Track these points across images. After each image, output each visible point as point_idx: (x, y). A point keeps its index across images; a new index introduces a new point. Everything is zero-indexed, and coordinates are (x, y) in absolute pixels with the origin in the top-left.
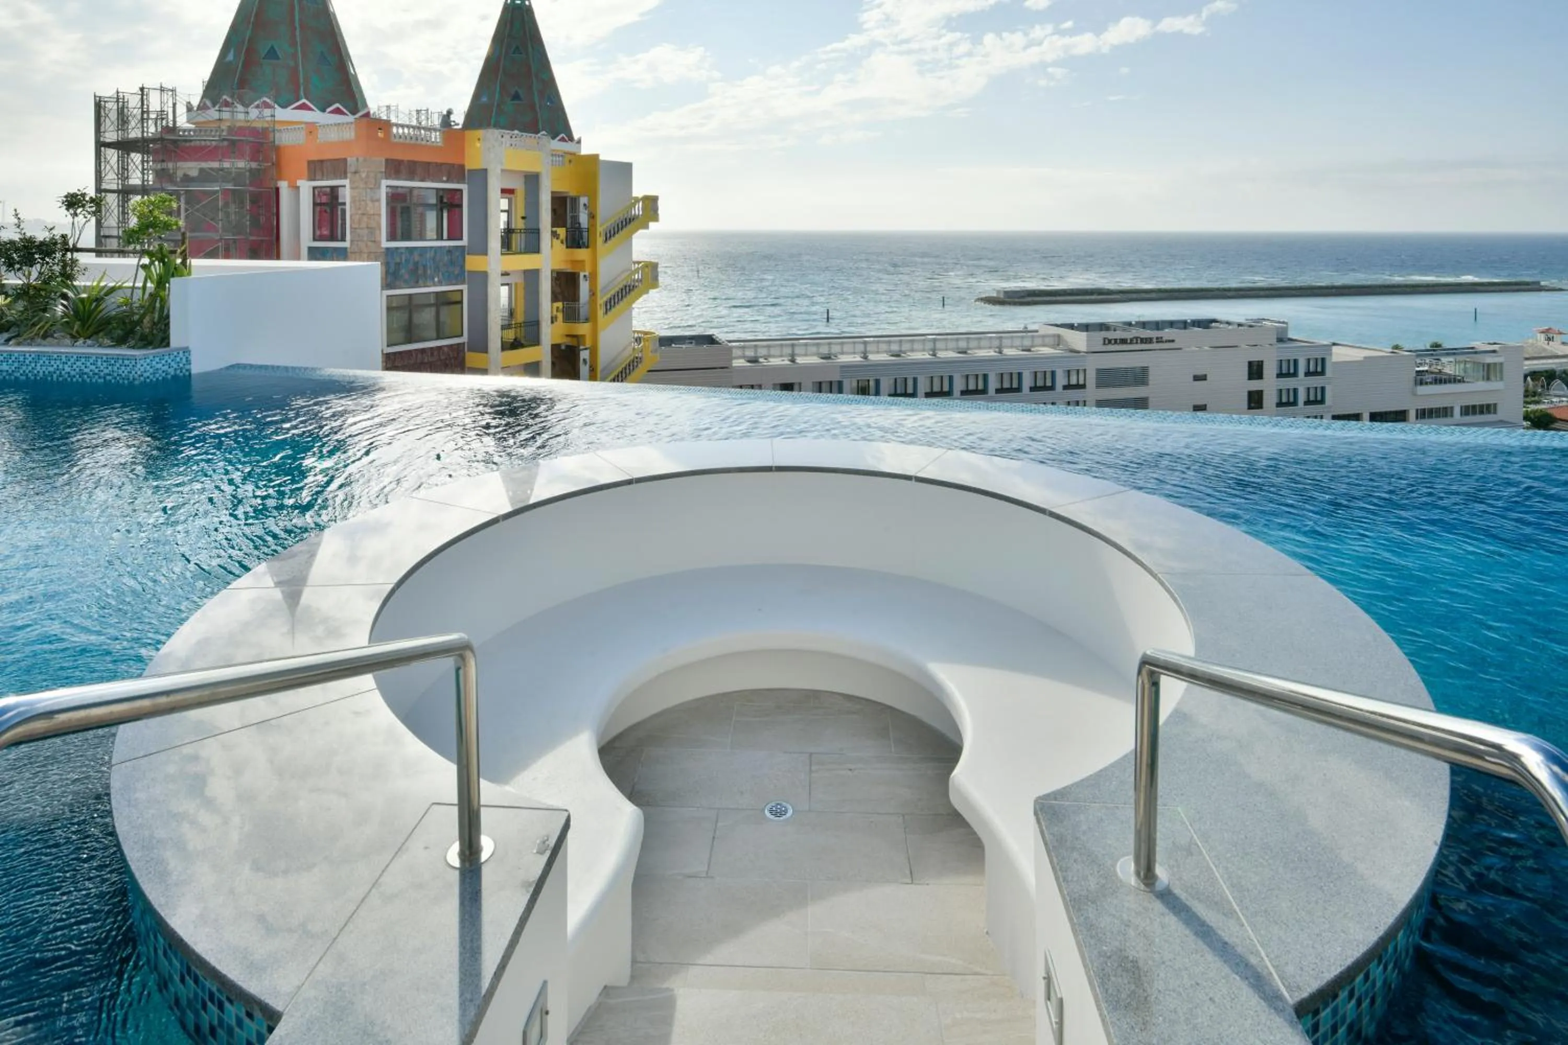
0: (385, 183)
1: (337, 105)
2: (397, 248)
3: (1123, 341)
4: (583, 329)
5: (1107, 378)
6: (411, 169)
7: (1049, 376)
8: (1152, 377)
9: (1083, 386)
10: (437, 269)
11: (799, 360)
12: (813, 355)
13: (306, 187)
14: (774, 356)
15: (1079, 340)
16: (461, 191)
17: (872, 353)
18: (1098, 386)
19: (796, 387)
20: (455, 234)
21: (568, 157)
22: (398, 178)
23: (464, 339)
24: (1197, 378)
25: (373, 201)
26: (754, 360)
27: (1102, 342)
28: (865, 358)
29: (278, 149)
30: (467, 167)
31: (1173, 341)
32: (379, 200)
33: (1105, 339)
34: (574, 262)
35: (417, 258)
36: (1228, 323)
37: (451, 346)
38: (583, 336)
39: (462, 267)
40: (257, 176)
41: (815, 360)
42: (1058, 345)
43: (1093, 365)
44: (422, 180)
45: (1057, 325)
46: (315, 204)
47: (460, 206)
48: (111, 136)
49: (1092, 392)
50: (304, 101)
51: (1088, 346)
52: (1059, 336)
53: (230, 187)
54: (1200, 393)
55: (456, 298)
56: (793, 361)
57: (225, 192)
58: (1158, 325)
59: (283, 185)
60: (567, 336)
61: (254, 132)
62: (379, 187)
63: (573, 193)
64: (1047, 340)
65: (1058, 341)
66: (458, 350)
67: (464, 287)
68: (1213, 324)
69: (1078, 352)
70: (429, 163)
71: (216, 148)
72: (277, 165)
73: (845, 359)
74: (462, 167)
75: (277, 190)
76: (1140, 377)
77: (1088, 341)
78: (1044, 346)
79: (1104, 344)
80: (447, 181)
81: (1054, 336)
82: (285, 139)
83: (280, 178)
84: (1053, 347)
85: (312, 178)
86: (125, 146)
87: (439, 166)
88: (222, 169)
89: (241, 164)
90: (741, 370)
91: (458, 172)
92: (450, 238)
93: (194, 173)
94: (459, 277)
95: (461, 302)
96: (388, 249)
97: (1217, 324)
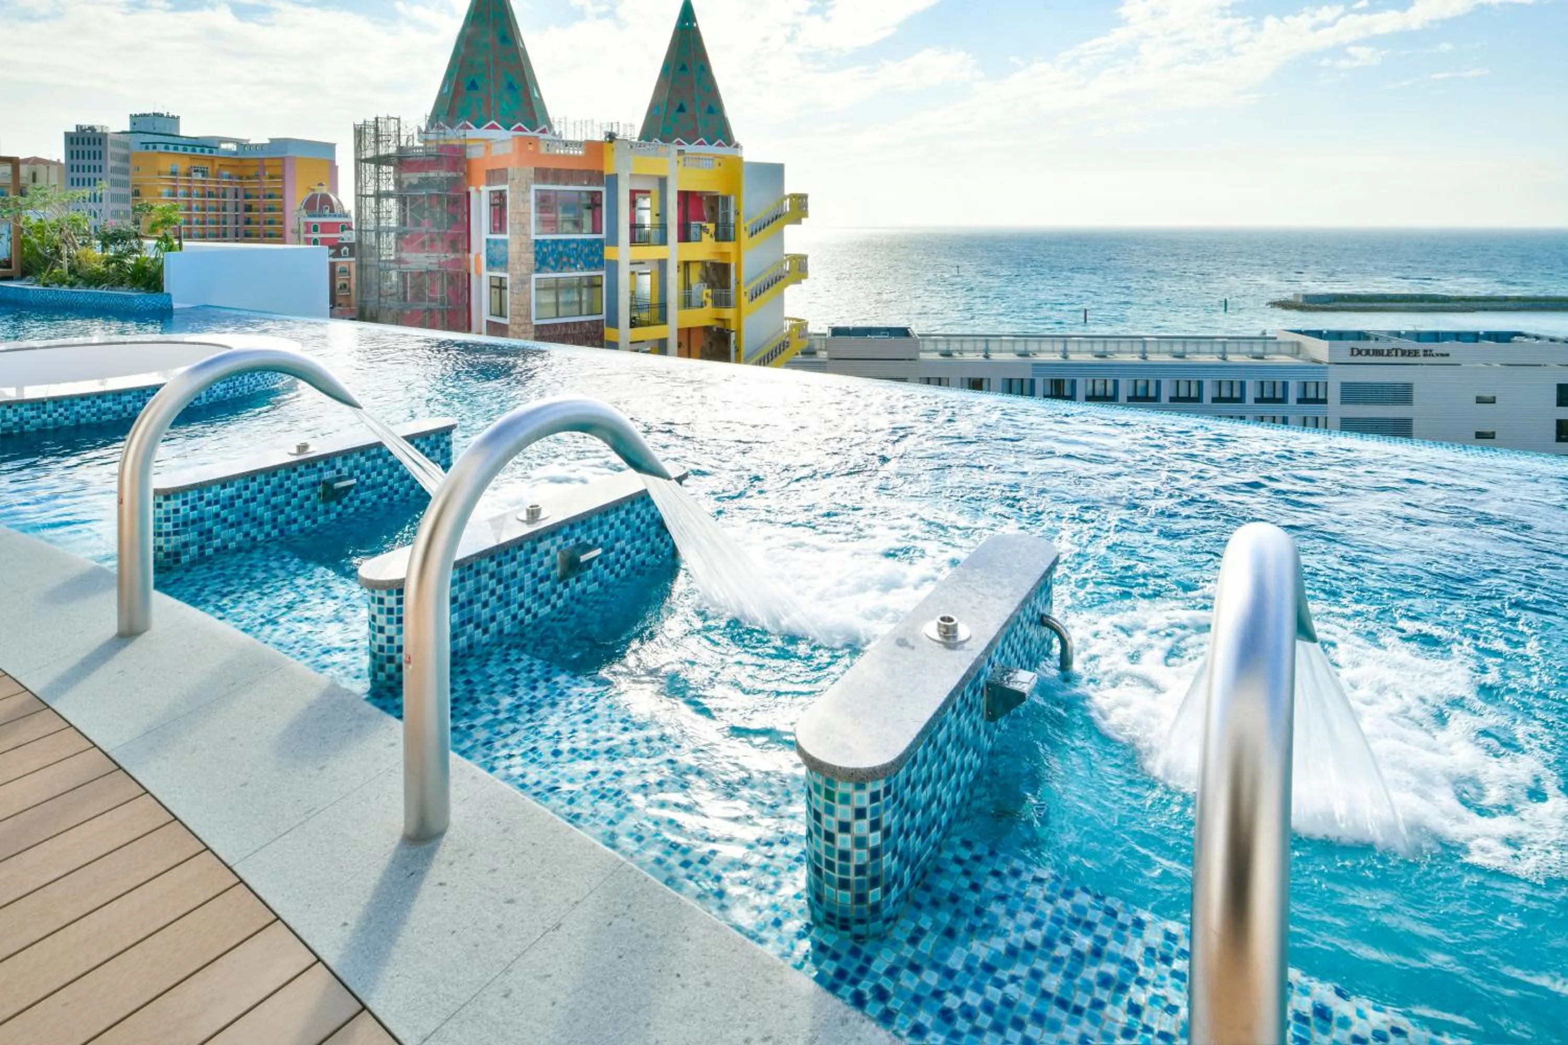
0: (534, 187)
1: (519, 124)
2: (544, 240)
3: (1378, 353)
4: (729, 313)
5: (1351, 393)
6: (557, 175)
7: (1279, 387)
8: (1417, 393)
9: (1324, 401)
10: (579, 257)
11: (995, 357)
12: (1009, 351)
13: (485, 190)
14: (969, 351)
15: (1320, 350)
16: (600, 193)
17: (1073, 352)
18: (1344, 401)
19: (985, 384)
20: (596, 229)
21: (717, 161)
22: (545, 183)
23: (603, 316)
24: (1480, 400)
25: (523, 201)
26: (947, 354)
27: (1349, 352)
28: (1065, 357)
29: (469, 162)
30: (606, 173)
31: (1447, 355)
32: (529, 201)
33: (1352, 349)
34: (723, 254)
35: (561, 248)
36: (1537, 338)
37: (590, 322)
38: (729, 320)
39: (601, 256)
40: (454, 183)
41: (1012, 357)
42: (1298, 353)
43: (1335, 380)
44: (566, 184)
45: (1299, 332)
46: (491, 205)
47: (600, 205)
48: (370, 154)
49: (1335, 408)
50: (493, 122)
51: (1330, 355)
52: (1298, 344)
53: (435, 191)
54: (1486, 418)
55: (598, 282)
56: (987, 357)
57: (430, 196)
58: (1437, 337)
59: (472, 189)
60: (717, 319)
61: (453, 148)
62: (529, 191)
63: (722, 192)
64: (1283, 348)
65: (1297, 349)
66: (598, 324)
67: (603, 273)
68: (1516, 338)
69: (1320, 362)
70: (572, 170)
71: (424, 162)
72: (468, 175)
73: (1043, 358)
74: (601, 173)
75: (468, 194)
76: (1403, 394)
77: (1330, 350)
78: (1279, 353)
79: (1352, 354)
80: (588, 185)
81: (1292, 343)
82: (475, 153)
83: (470, 185)
84: (1291, 355)
85: (488, 184)
86: (379, 161)
87: (581, 172)
88: (428, 178)
89: (443, 174)
90: (933, 363)
91: (597, 176)
92: (594, 232)
93: (415, 182)
94: (600, 264)
95: (601, 286)
96: (536, 241)
97: (1521, 338)
